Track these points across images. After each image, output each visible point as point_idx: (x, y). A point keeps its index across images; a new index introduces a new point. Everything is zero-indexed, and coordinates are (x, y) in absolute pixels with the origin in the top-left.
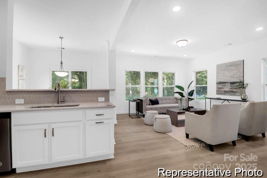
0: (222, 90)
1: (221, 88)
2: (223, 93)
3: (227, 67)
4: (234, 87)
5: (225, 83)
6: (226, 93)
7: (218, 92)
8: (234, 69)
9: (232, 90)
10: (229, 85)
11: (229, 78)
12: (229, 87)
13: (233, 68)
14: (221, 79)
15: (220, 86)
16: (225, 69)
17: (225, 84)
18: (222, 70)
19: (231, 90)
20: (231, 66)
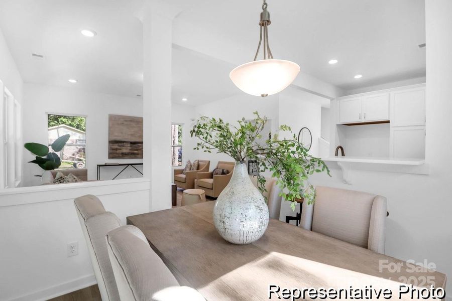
0: (118, 152)
1: (116, 149)
2: (121, 155)
3: (126, 121)
4: (135, 148)
5: (124, 142)
6: (124, 155)
7: (111, 155)
8: (135, 126)
9: (133, 152)
10: (129, 145)
11: (129, 137)
12: (129, 148)
13: (134, 124)
14: (116, 136)
15: (116, 146)
16: (123, 123)
17: (122, 144)
18: (118, 124)
19: (131, 151)
20: (131, 121)
